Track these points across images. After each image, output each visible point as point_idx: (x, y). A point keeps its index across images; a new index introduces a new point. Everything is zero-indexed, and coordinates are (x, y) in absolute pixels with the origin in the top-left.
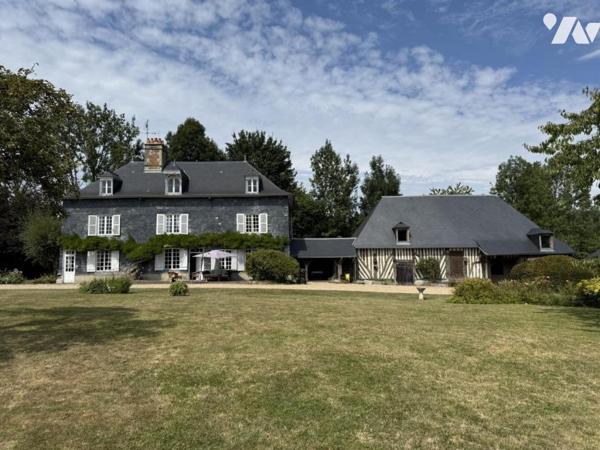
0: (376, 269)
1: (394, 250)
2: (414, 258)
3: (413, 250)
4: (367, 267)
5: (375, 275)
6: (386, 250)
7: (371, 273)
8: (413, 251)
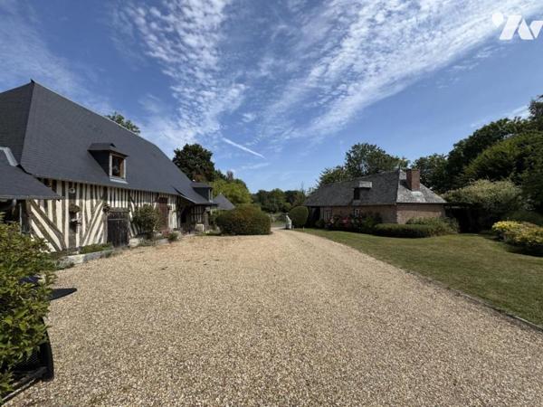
0: (73, 226)
1: (105, 189)
2: (129, 206)
3: (129, 191)
4: (53, 226)
5: (72, 240)
6: (94, 188)
7: (61, 236)
8: (128, 193)
